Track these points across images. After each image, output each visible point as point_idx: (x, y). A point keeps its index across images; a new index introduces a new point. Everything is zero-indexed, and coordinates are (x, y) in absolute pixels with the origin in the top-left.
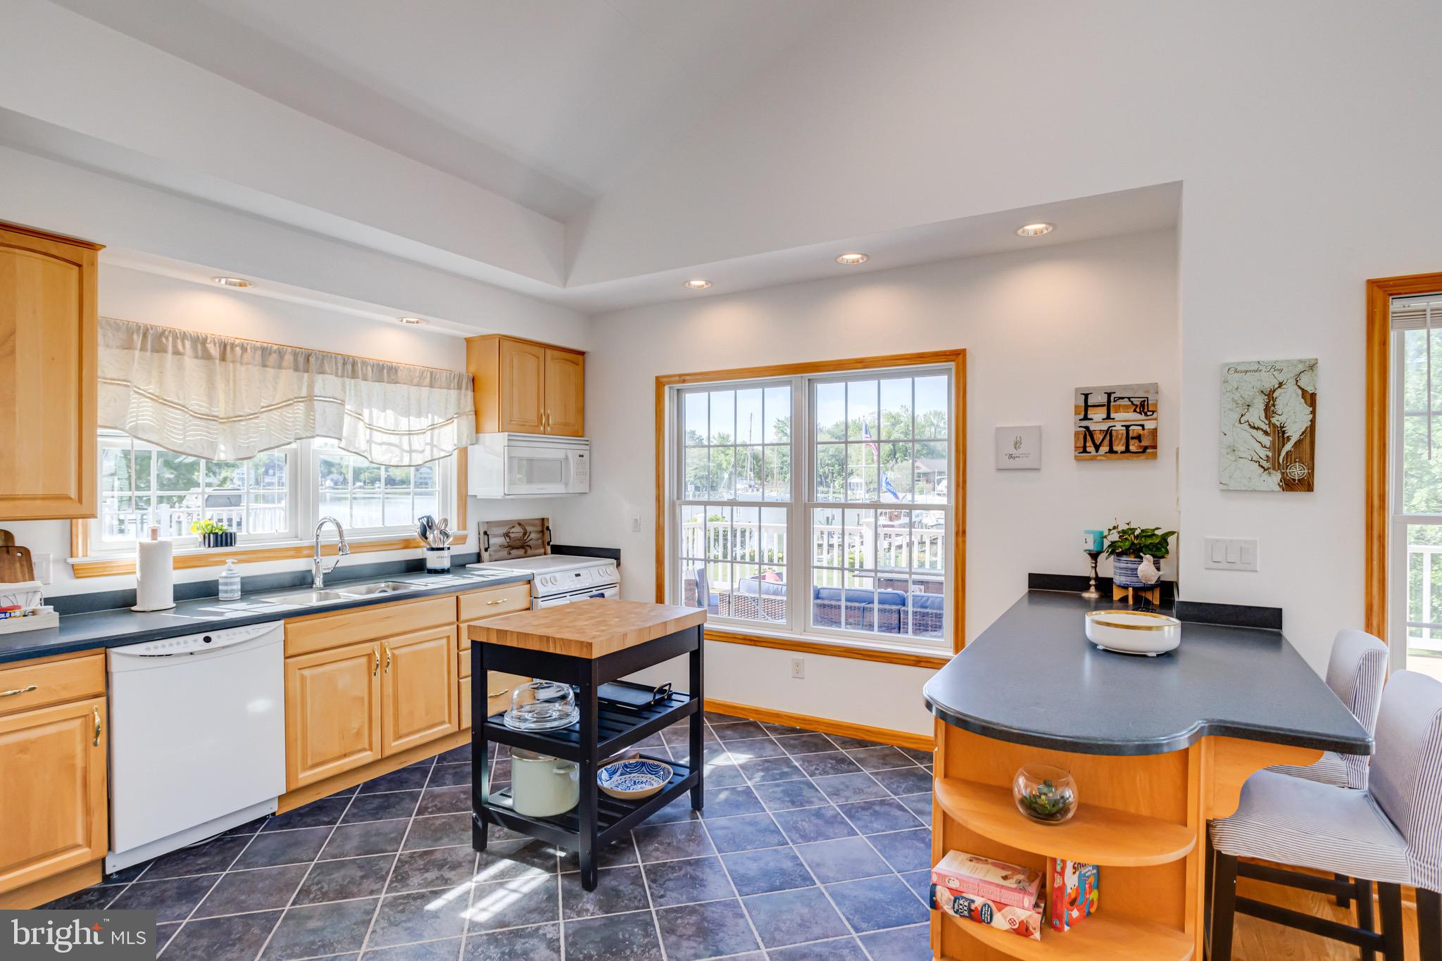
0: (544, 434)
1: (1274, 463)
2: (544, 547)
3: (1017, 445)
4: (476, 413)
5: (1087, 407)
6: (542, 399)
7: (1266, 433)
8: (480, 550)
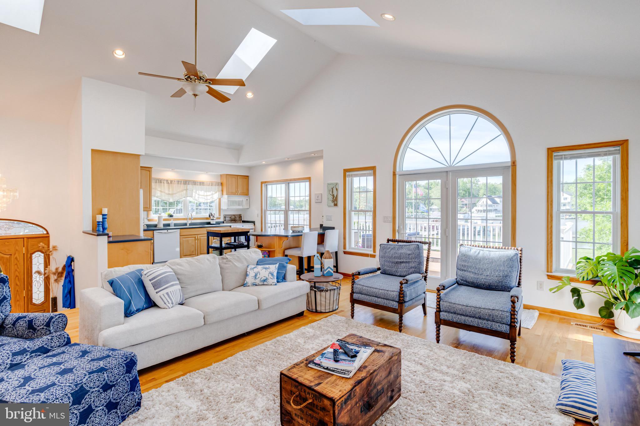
0: (237, 195)
1: (333, 201)
2: (240, 221)
3: (318, 197)
4: (222, 191)
6: (237, 187)
7: (332, 196)
8: (224, 220)
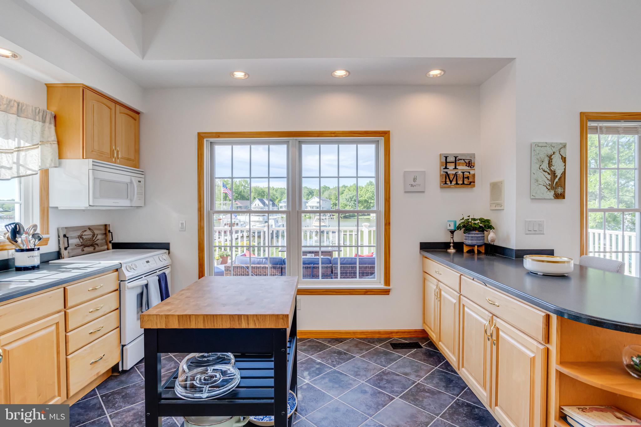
0: (115, 163)
1: (552, 187)
2: (107, 244)
5: (446, 163)
6: (113, 140)
7: (549, 174)
8: (60, 249)
